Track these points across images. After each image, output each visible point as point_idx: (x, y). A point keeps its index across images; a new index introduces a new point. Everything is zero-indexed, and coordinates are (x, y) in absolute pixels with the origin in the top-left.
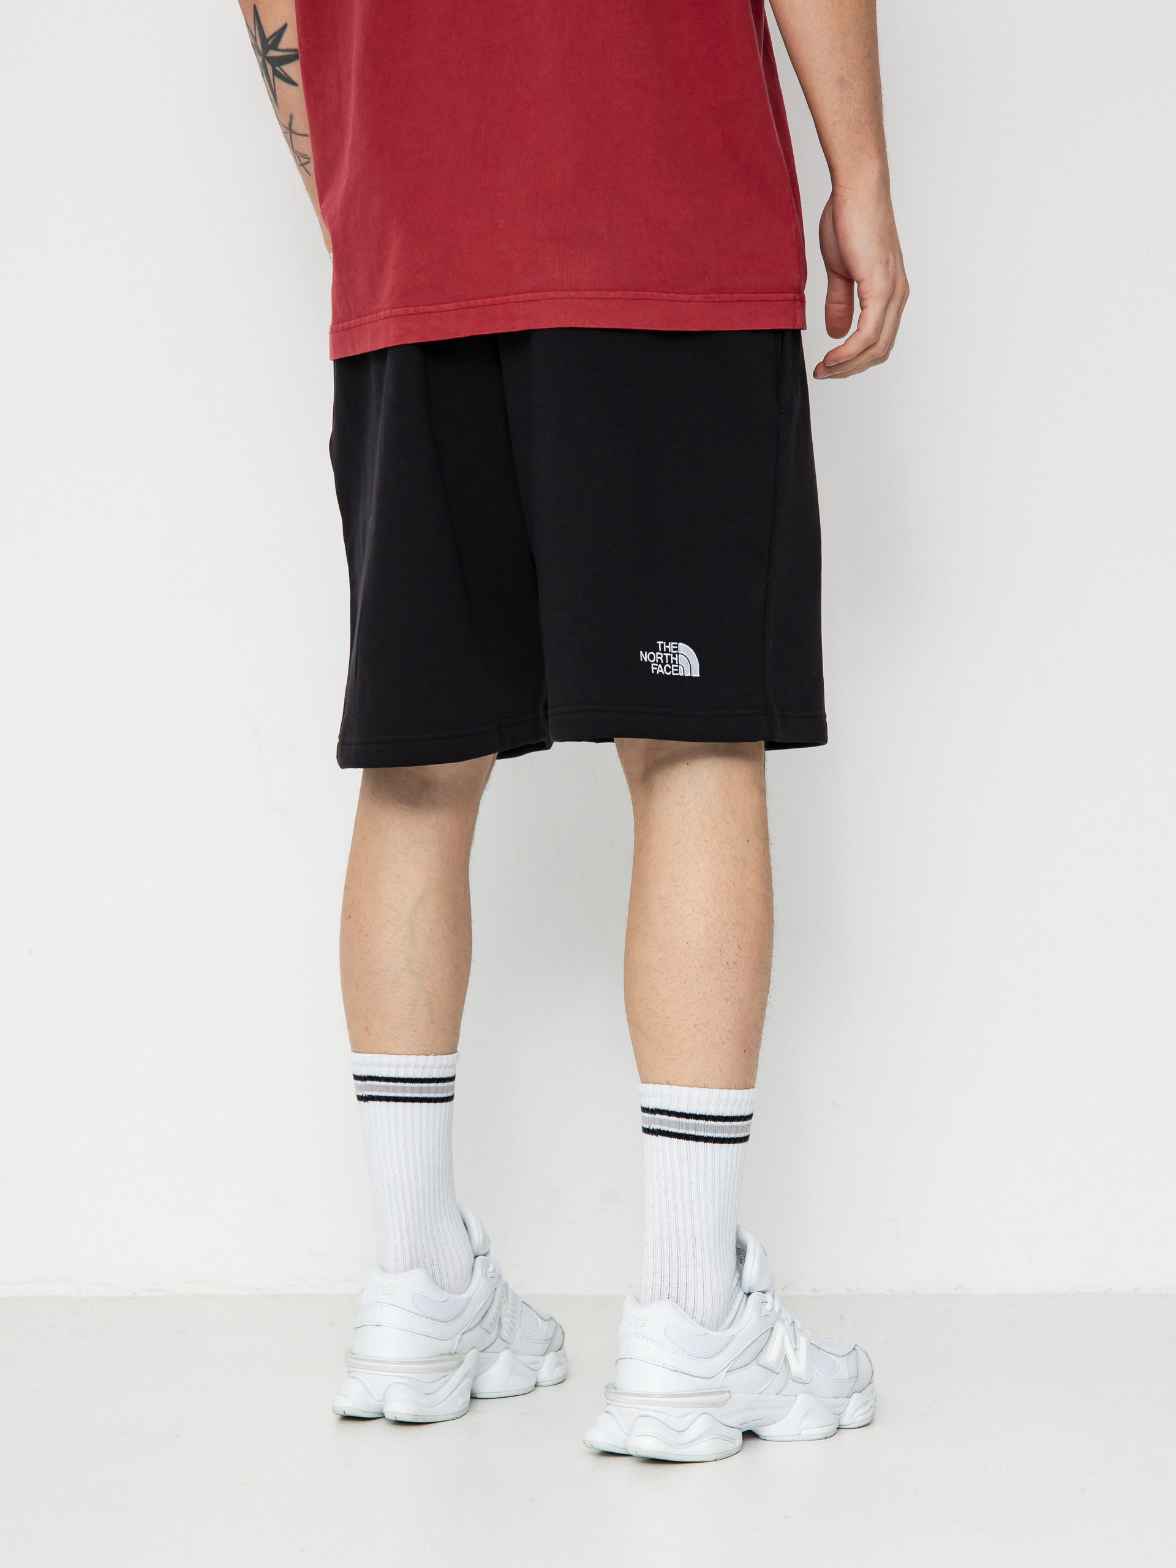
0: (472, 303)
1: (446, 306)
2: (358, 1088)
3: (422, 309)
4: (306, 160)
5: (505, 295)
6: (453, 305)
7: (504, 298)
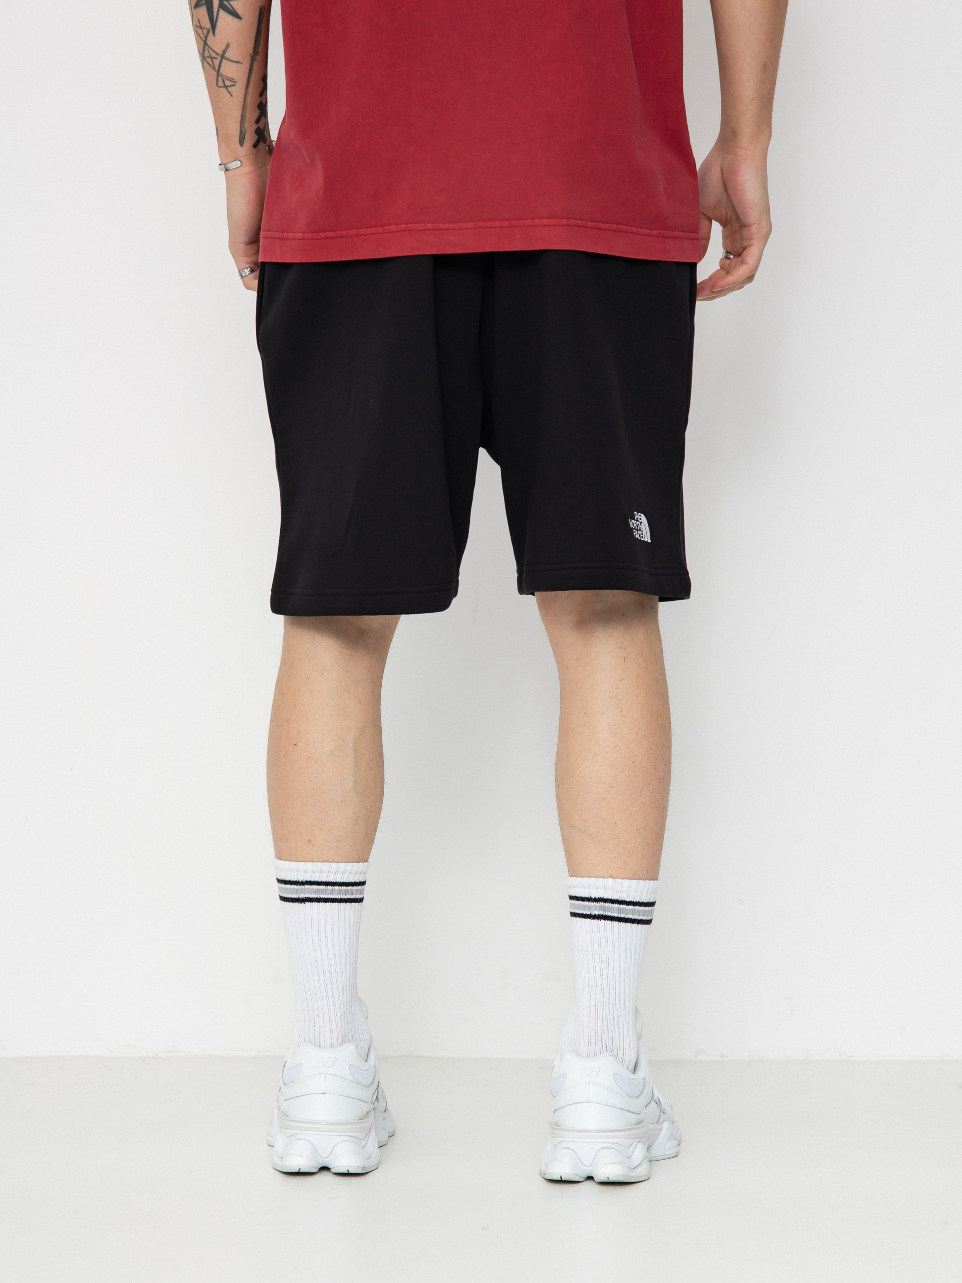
0: (490, 224)
1: (464, 225)
2: (280, 890)
3: (441, 226)
4: (231, 83)
5: (521, 219)
6: (470, 225)
7: (521, 222)
